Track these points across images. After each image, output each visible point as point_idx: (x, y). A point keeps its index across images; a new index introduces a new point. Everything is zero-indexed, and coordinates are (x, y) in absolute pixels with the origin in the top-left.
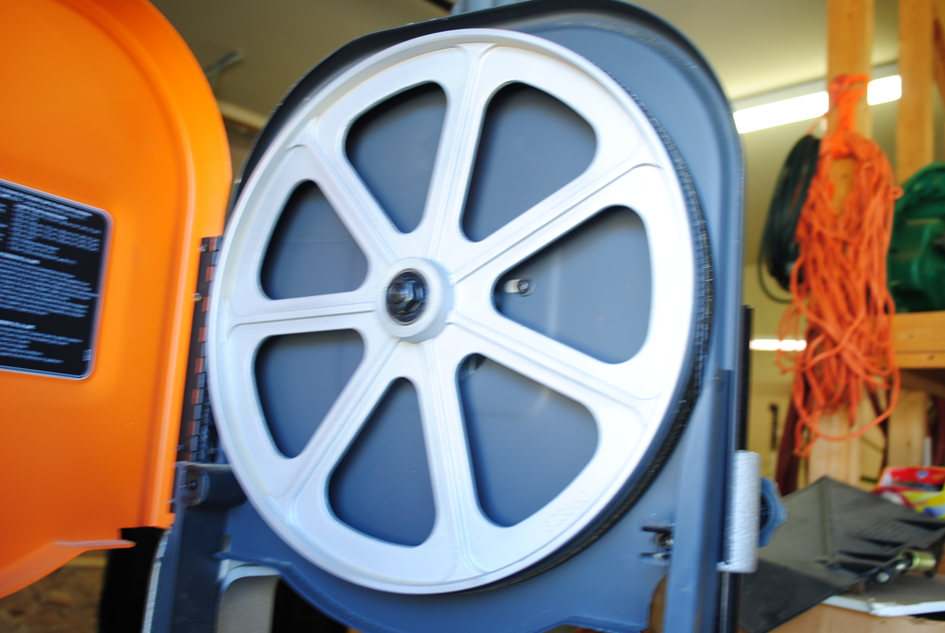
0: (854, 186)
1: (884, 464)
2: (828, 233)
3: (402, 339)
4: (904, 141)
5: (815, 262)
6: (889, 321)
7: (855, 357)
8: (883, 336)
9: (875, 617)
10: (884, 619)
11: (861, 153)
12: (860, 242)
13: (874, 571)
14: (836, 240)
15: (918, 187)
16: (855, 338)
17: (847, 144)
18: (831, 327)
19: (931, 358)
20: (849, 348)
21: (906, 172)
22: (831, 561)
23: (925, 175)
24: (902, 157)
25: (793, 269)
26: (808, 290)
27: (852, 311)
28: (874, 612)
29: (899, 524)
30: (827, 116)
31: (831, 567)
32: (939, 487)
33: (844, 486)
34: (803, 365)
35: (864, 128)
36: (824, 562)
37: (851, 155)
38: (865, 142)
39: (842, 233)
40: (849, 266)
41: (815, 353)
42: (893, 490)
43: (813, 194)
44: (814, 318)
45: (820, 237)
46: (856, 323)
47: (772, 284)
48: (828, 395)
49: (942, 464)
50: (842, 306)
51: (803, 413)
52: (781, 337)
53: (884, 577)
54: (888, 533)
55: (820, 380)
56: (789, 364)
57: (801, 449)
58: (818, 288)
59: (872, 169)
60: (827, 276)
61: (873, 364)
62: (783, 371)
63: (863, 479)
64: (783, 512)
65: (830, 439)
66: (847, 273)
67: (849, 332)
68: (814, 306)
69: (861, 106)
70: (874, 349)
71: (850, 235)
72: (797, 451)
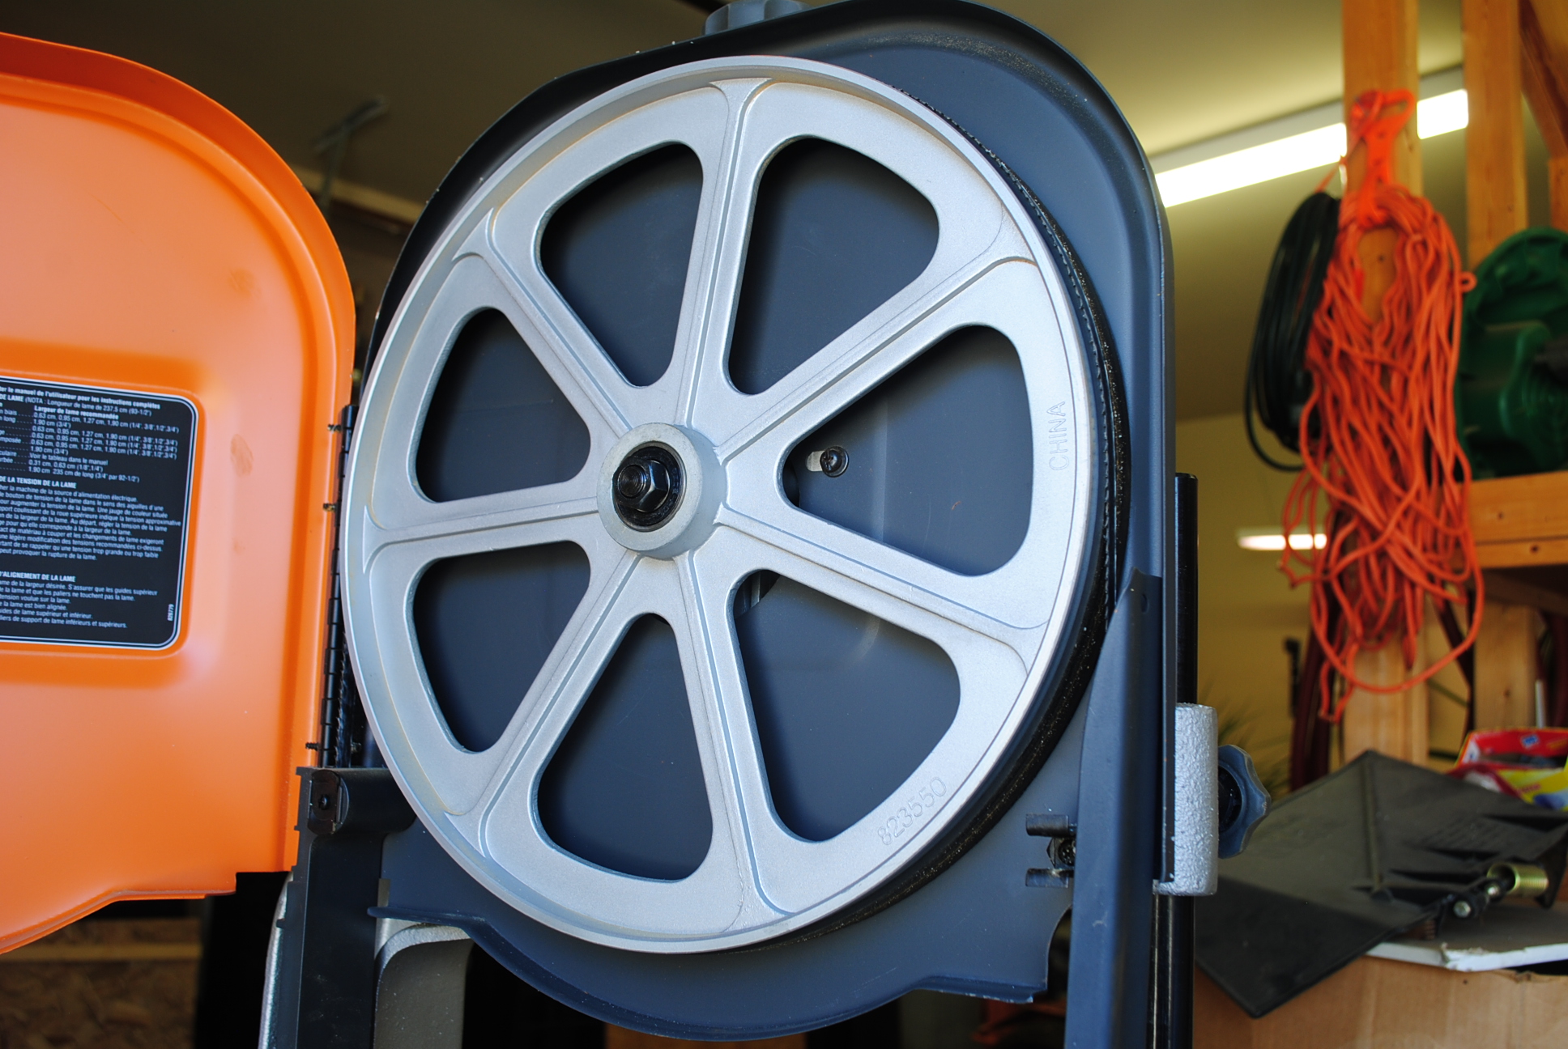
0: (1395, 272)
1: (1470, 726)
2: (1357, 353)
3: (642, 554)
4: (1478, 194)
5: (1336, 401)
6: (1462, 493)
7: (1409, 554)
8: (1455, 517)
9: (1454, 973)
10: (1467, 976)
11: (1405, 221)
12: (1410, 365)
13: (1450, 897)
14: (1370, 363)
15: (1501, 270)
16: (1407, 525)
17: (1382, 206)
18: (1368, 507)
19: (1535, 549)
20: (1400, 540)
21: (1482, 249)
22: (1377, 886)
23: (1513, 250)
24: (1477, 223)
25: (1303, 414)
26: (1329, 449)
27: (1403, 481)
28: (1449, 966)
29: (1490, 823)
30: (1346, 161)
31: (1379, 896)
32: (1558, 762)
33: (1404, 766)
34: (1326, 571)
35: (1412, 179)
36: (1368, 889)
37: (1391, 224)
38: (1412, 199)
39: (1379, 353)
40: (1395, 408)
41: (1343, 550)
42: (1481, 769)
43: (1329, 289)
44: (1339, 494)
45: (1345, 358)
46: (1409, 498)
47: (1268, 441)
48: (1369, 620)
49: (1563, 725)
50: (1386, 475)
51: (1329, 651)
52: (1288, 529)
53: (1465, 909)
54: (1472, 839)
55: (1353, 596)
56: (1302, 571)
57: (1330, 710)
58: (1342, 443)
59: (1424, 244)
60: (1357, 424)
61: (1440, 565)
62: (1294, 584)
63: (1434, 754)
64: (1260, 801)
65: (1375, 690)
66: (1391, 417)
67: (1397, 515)
68: (1339, 473)
69: (1403, 142)
70: (1440, 538)
71: (1393, 355)
72: (1322, 713)
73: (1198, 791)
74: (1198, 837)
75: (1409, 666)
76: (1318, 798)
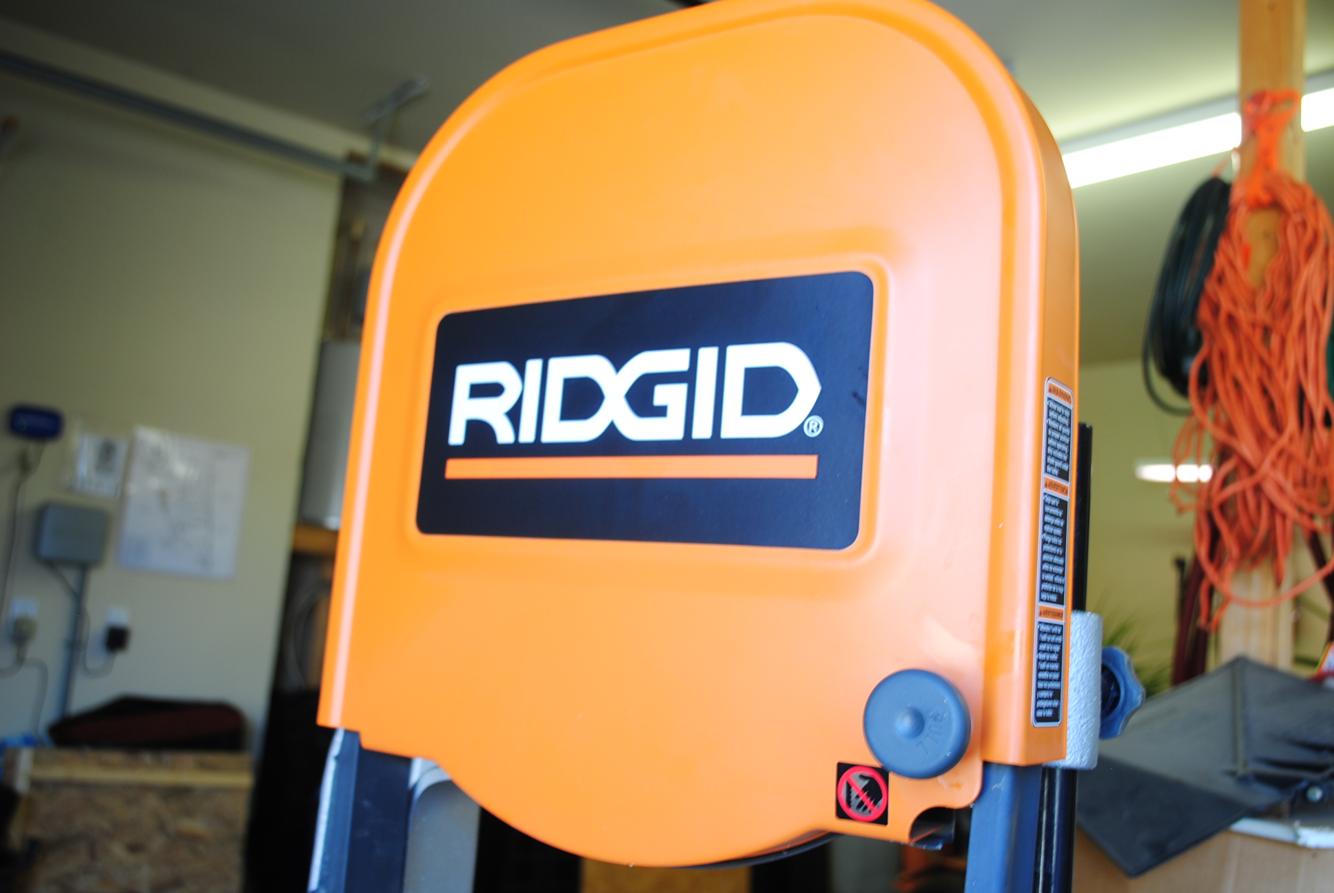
0: (1279, 247)
2: (1242, 315)
5: (1223, 356)
6: (1330, 439)
7: (1281, 489)
8: (1323, 458)
9: (1304, 848)
10: (1316, 852)
11: (1288, 201)
12: (1288, 327)
13: (1303, 784)
14: (1253, 325)
16: (1281, 464)
17: (1268, 189)
18: (1246, 447)
20: (1273, 476)
22: (1241, 771)
25: (1193, 367)
26: (1215, 397)
27: (1278, 426)
28: (1301, 841)
30: (1241, 150)
31: (1243, 780)
33: (1271, 671)
34: (1209, 499)
35: (1294, 165)
36: (1233, 774)
37: (1275, 205)
38: (1295, 185)
39: (1262, 315)
40: (1274, 363)
41: (1225, 483)
43: (1220, 261)
44: (1222, 435)
45: (1232, 320)
46: (1284, 441)
47: (1164, 388)
48: (1244, 544)
50: (1264, 419)
51: (1209, 570)
52: (1177, 462)
53: (1317, 794)
54: (1327, 734)
55: (1232, 522)
56: (1188, 500)
57: (1209, 618)
58: (1227, 393)
59: (1304, 224)
60: (1240, 376)
61: (1309, 500)
62: (1181, 510)
63: (1300, 660)
64: (1137, 694)
65: (1249, 604)
66: (1269, 371)
67: (1272, 454)
68: (1223, 419)
69: (1288, 135)
70: (1309, 478)
71: (1274, 317)
72: (1202, 621)
73: (1084, 683)
74: (1082, 722)
75: (1278, 583)
76: (1196, 693)
